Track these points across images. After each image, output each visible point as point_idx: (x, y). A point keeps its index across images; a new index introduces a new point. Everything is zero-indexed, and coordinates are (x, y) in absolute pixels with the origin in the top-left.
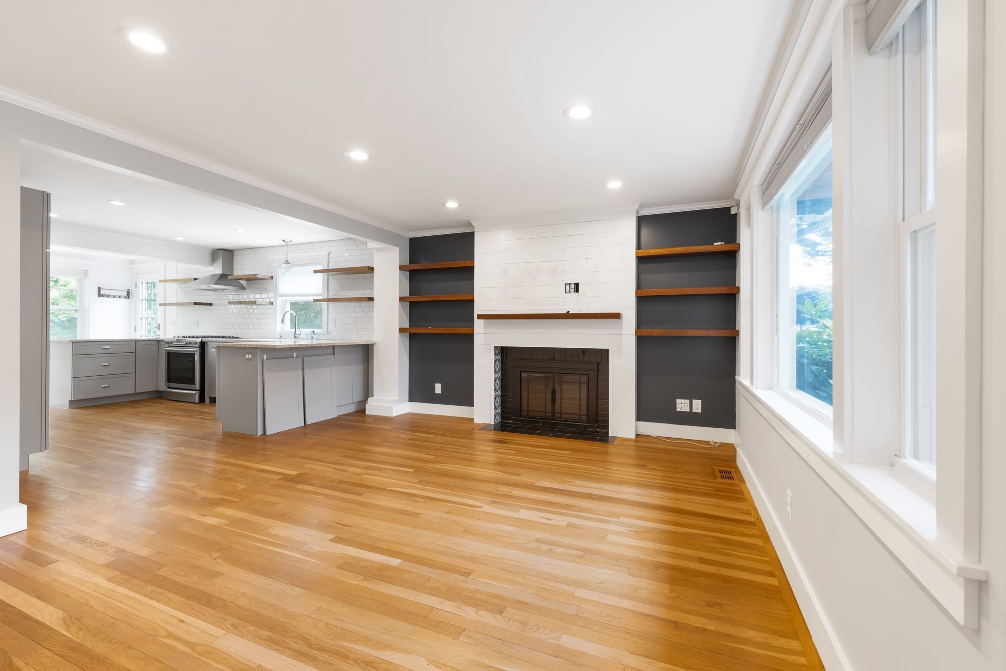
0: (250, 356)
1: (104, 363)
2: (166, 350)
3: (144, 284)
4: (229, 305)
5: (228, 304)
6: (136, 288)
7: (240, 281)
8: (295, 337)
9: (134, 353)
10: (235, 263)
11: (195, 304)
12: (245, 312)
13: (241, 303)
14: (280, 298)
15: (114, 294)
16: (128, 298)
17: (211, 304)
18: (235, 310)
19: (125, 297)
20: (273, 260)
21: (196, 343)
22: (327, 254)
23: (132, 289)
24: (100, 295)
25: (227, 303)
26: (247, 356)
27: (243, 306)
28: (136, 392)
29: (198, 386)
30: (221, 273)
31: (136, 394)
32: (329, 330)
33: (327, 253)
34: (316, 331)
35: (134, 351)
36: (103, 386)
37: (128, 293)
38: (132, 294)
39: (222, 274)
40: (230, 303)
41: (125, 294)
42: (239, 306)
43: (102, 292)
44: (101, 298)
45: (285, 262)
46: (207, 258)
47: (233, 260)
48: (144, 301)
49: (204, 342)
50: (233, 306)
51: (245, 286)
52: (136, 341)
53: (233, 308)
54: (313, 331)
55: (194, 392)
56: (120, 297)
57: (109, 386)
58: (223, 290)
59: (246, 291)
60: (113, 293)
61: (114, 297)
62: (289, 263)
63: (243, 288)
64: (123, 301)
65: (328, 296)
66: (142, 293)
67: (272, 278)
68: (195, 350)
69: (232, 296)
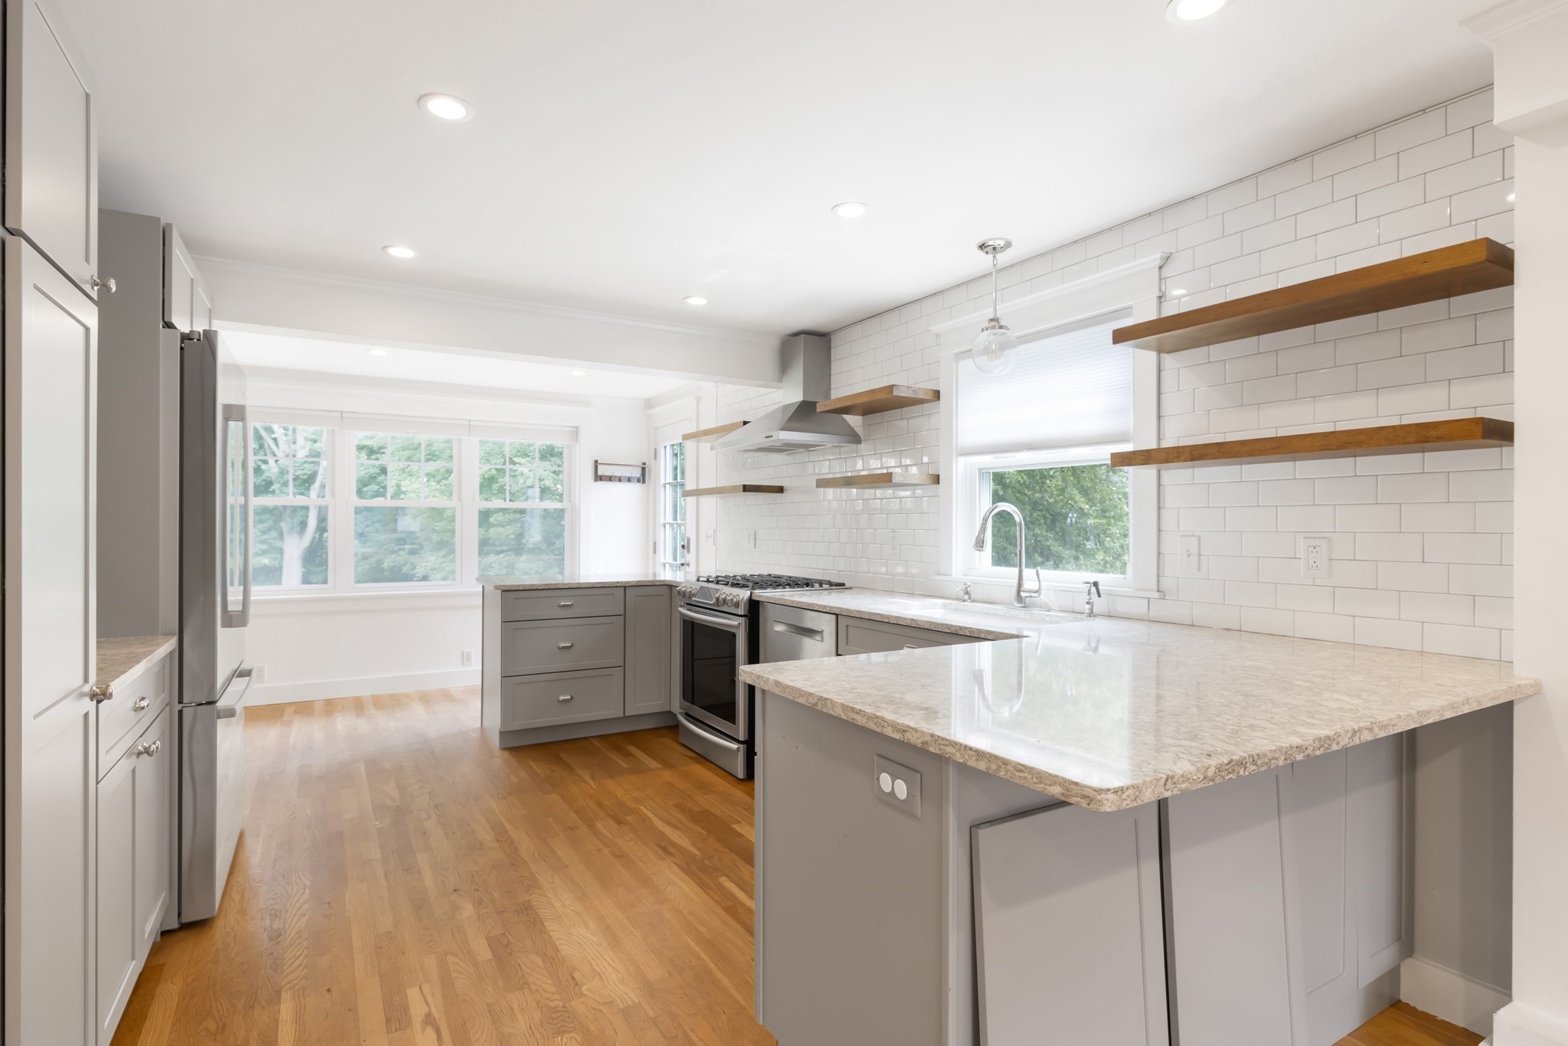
0: (901, 789)
1: (564, 642)
2: (682, 614)
3: (668, 448)
4: (821, 490)
5: (818, 486)
6: (655, 459)
7: (847, 417)
8: (1019, 598)
9: (622, 617)
10: (835, 367)
11: (746, 489)
12: (860, 508)
13: (848, 482)
14: (962, 460)
15: (620, 475)
16: (644, 482)
17: (780, 490)
18: (835, 504)
19: (639, 481)
20: (938, 335)
21: (737, 605)
22: (1158, 263)
23: (650, 463)
24: (598, 478)
25: (814, 484)
26: (885, 781)
27: (855, 490)
28: (626, 714)
29: (742, 734)
30: (802, 399)
31: (625, 718)
32: (1166, 583)
33: (1155, 259)
34: (1105, 579)
35: (622, 613)
36: (562, 698)
37: (643, 469)
38: (650, 471)
39: (803, 401)
40: (822, 483)
41: (637, 473)
42: (843, 492)
43: (601, 471)
44: (600, 483)
45: (987, 324)
46: (768, 359)
47: (830, 362)
48: (668, 486)
49: (757, 602)
50: (830, 492)
51: (859, 431)
52: (625, 587)
53: (830, 497)
54: (1096, 584)
55: (734, 746)
56: (629, 480)
57: (572, 698)
58: (807, 447)
59: (862, 446)
60: (617, 472)
61: (620, 480)
62: (1001, 327)
63: (856, 439)
64: (634, 488)
65: (1159, 439)
66: (664, 470)
67: (937, 395)
68: (736, 623)
69: (827, 462)
